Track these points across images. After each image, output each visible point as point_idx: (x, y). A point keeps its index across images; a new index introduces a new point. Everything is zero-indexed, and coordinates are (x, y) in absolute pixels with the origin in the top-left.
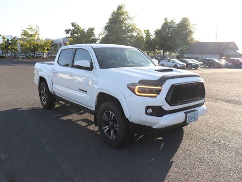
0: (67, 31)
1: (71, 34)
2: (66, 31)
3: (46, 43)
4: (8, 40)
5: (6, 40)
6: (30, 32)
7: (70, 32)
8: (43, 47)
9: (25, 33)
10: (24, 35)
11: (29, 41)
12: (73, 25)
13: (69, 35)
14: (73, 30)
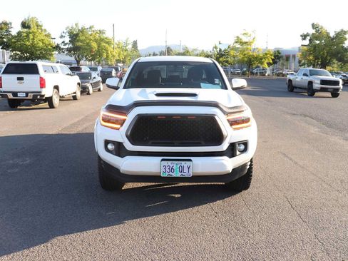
0: (304, 37)
1: (310, 40)
2: (301, 36)
3: (266, 54)
4: (220, 50)
5: (218, 50)
6: (245, 39)
7: (309, 38)
8: (261, 59)
9: (238, 41)
10: (236, 42)
11: (242, 52)
12: (314, 26)
13: (307, 42)
14: (313, 34)
